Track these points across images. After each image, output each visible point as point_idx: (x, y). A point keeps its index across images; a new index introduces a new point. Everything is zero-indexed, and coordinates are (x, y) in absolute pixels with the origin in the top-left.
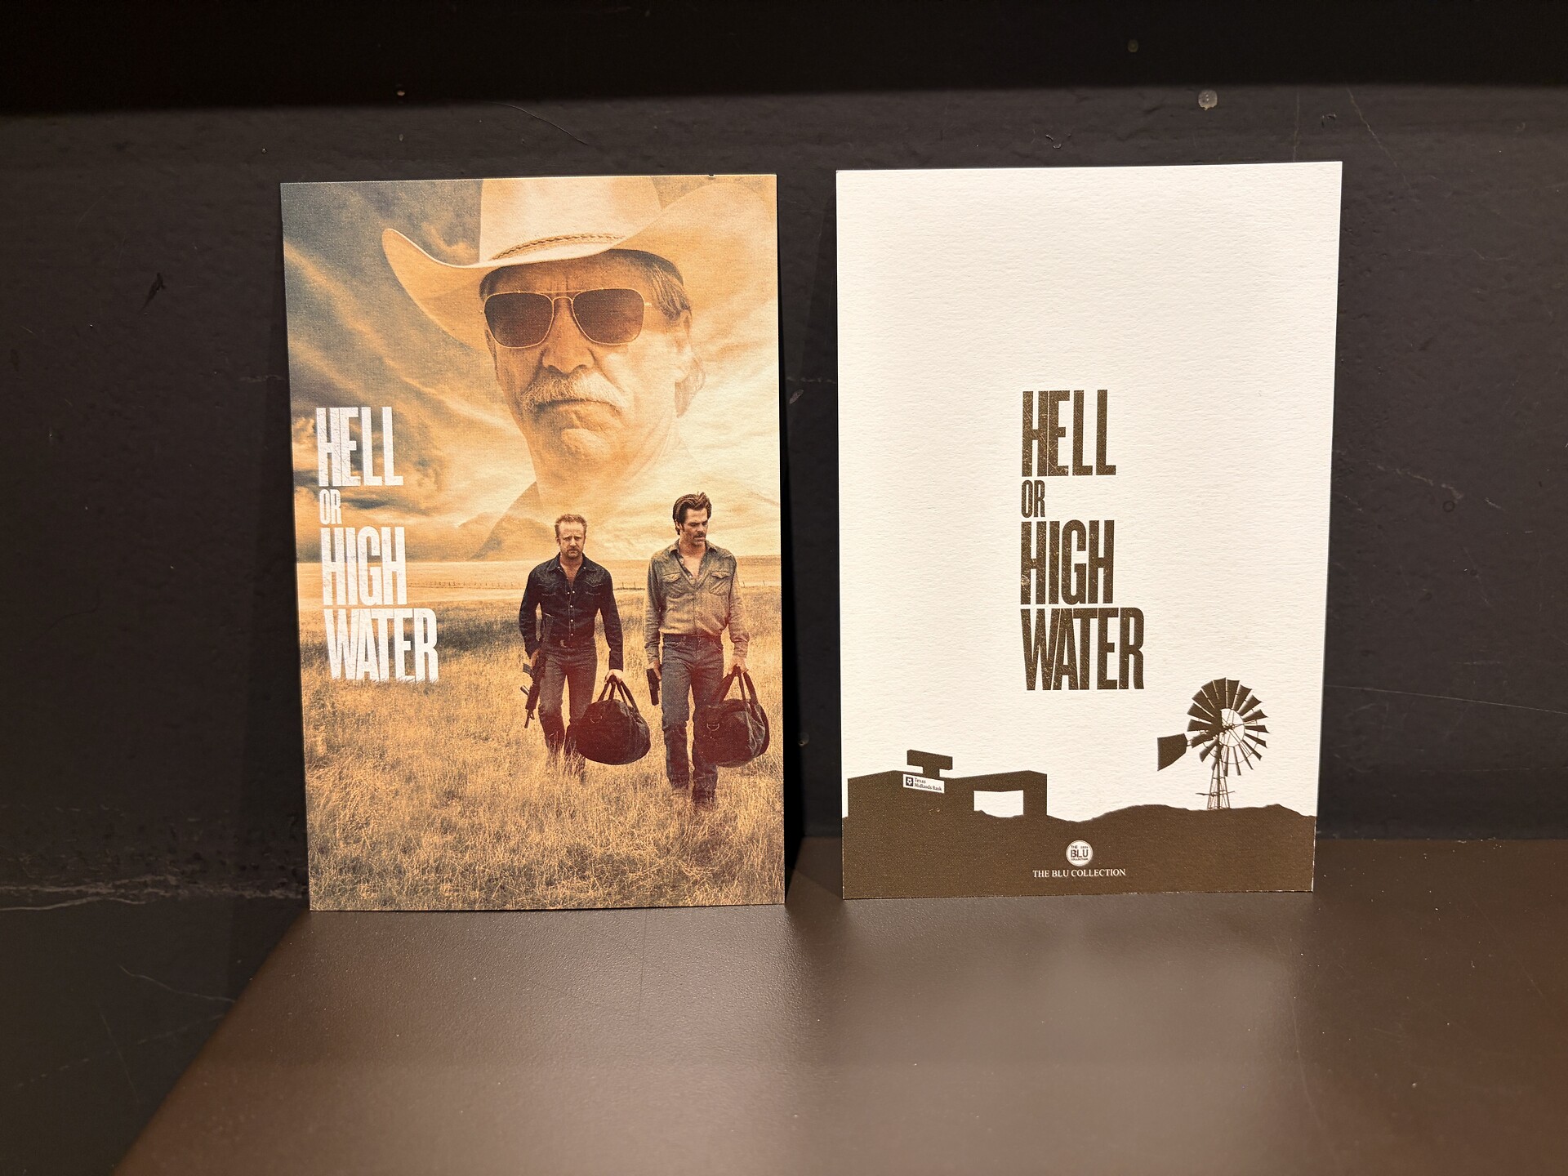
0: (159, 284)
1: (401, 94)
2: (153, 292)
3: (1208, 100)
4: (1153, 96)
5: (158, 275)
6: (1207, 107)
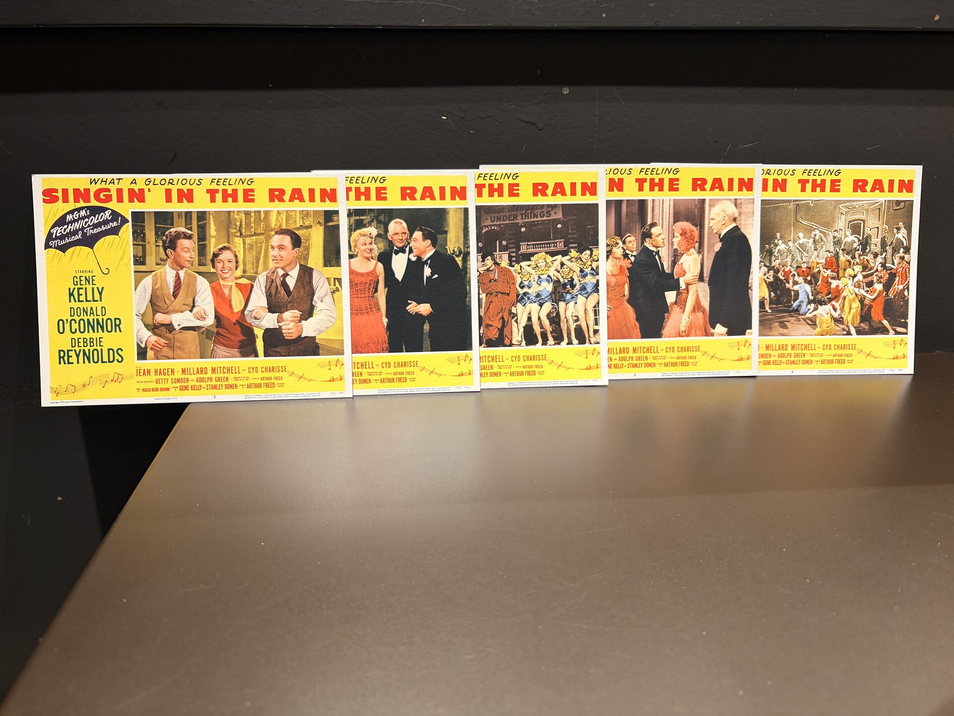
0: (175, 157)
1: (271, 86)
2: (173, 159)
3: (566, 91)
4: (547, 89)
5: (175, 154)
6: (565, 93)
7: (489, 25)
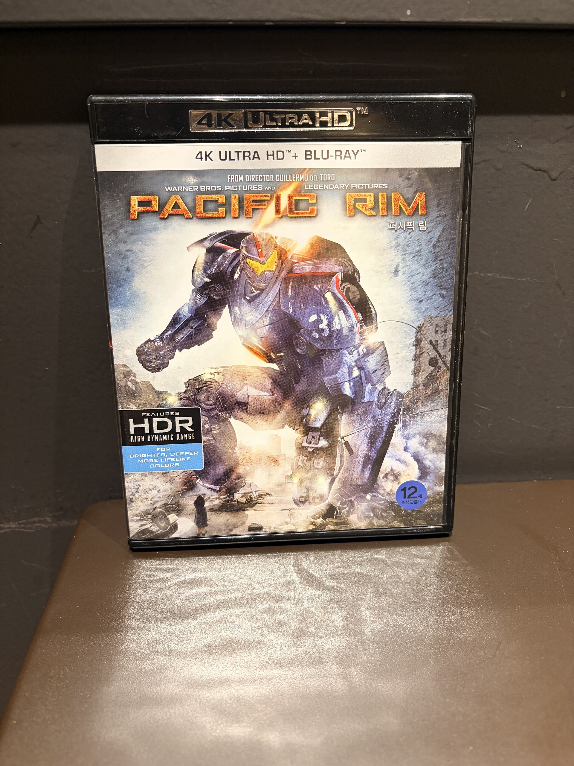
0: (38, 221)
2: (35, 224)
4: (571, 120)
5: (38, 216)
7: (507, 19)
